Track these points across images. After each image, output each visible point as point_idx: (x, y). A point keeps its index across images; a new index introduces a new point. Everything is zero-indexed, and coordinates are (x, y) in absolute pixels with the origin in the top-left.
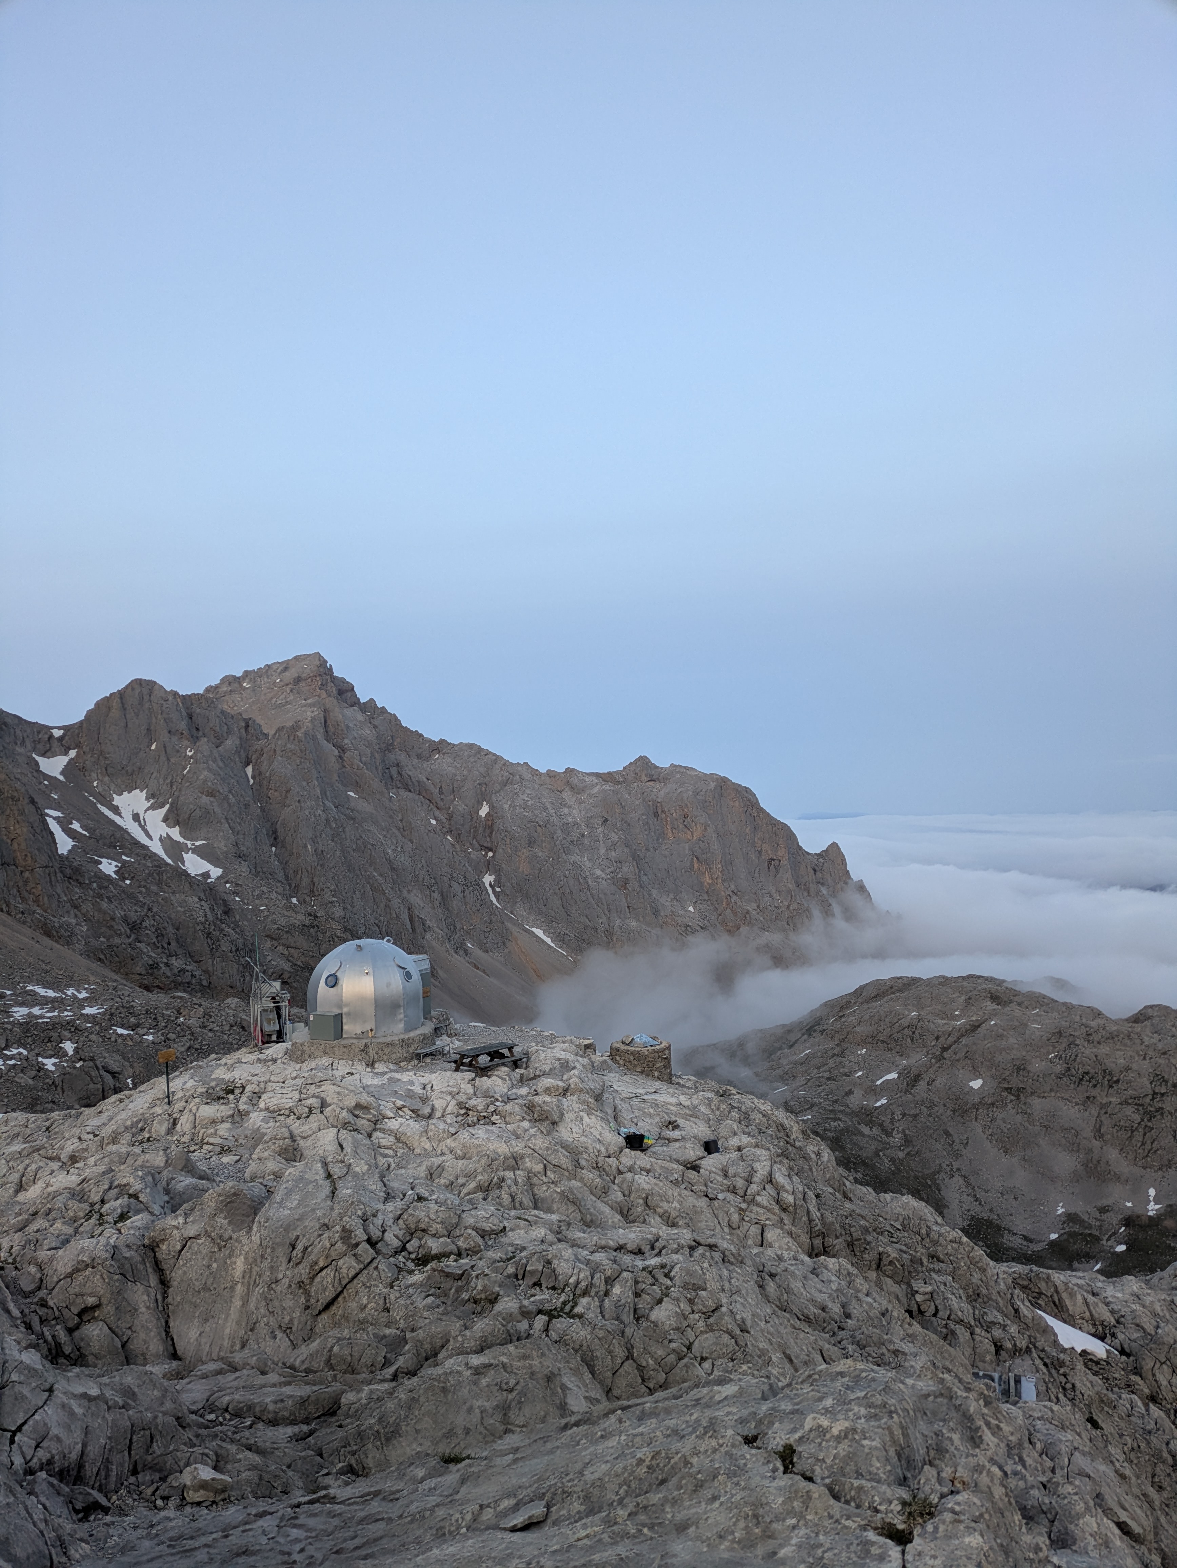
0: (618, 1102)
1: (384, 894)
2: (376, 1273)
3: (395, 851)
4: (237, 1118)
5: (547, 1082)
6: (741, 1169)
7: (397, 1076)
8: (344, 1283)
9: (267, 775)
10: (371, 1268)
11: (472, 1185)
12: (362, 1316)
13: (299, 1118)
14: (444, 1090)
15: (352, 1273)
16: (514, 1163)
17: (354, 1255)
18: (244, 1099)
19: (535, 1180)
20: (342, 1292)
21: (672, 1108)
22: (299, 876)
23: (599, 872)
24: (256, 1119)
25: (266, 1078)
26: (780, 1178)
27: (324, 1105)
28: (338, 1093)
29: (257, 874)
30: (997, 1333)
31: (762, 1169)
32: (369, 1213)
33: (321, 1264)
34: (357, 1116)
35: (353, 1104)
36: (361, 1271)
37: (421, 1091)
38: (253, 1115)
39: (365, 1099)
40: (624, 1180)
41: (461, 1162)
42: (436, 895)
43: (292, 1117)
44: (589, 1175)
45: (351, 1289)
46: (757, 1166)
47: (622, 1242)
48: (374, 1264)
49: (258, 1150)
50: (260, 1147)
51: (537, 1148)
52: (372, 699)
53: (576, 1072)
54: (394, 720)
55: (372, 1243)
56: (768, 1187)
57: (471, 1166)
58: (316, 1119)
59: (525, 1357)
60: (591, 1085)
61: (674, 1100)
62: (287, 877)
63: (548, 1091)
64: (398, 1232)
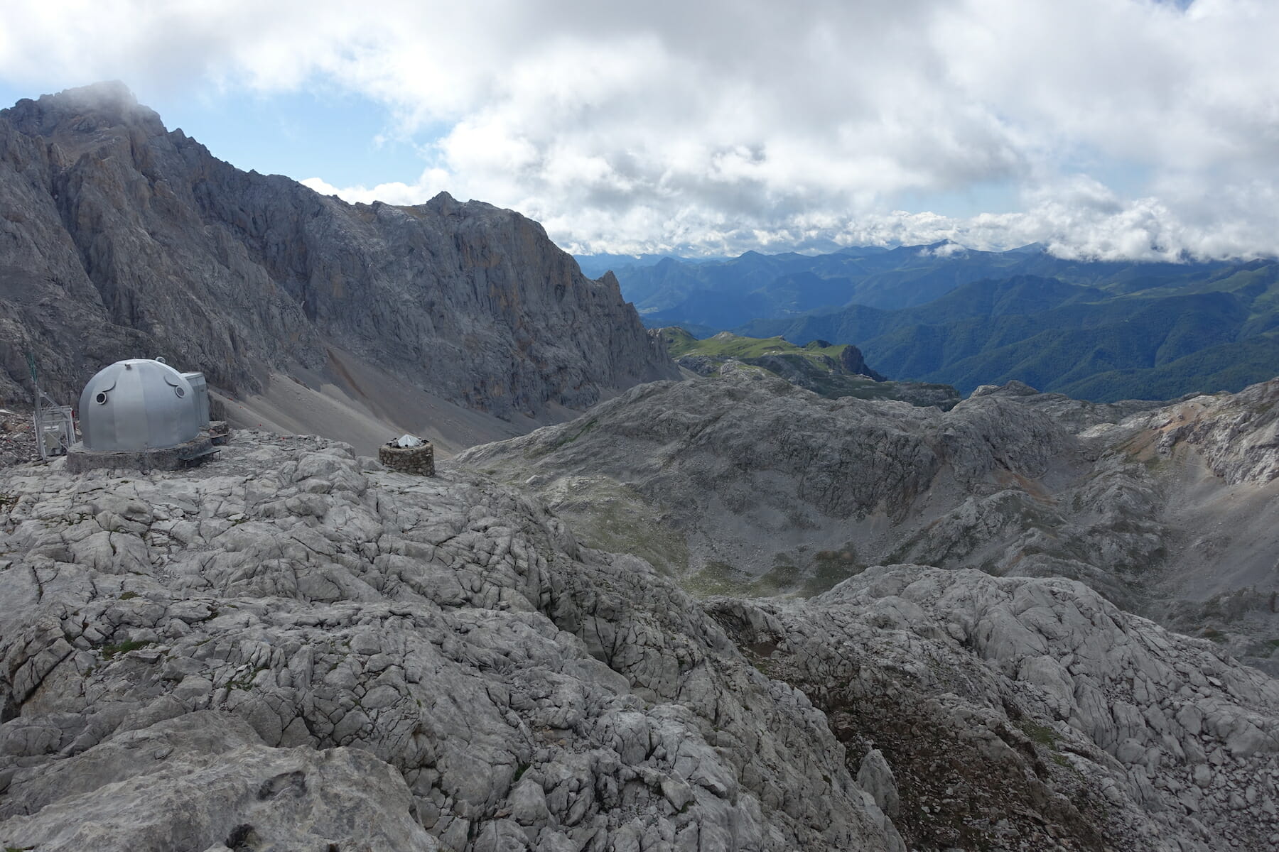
0: (380, 496)
1: (205, 316)
2: (72, 664)
3: (213, 276)
4: (10, 527)
5: (313, 482)
6: (486, 544)
7: (171, 482)
8: (41, 675)
9: (75, 200)
10: (67, 661)
11: (239, 573)
12: (59, 702)
13: (71, 523)
14: (217, 492)
15: (47, 666)
16: (280, 551)
17: (49, 651)
18: (16, 509)
19: (298, 566)
20: (40, 684)
21: (431, 498)
22: (117, 300)
23: (407, 296)
24: (28, 526)
25: (39, 489)
26: (517, 549)
27: (95, 512)
28: (110, 500)
29: (74, 297)
30: (682, 652)
31: (502, 543)
32: (69, 613)
33: (19, 661)
34: (130, 520)
35: (125, 508)
36: (57, 664)
37: (194, 495)
38: (25, 523)
39: (139, 504)
40: (381, 560)
41: (231, 554)
42: (256, 317)
43: (64, 523)
44: (350, 558)
45: (49, 679)
46: (499, 541)
47: (322, 618)
48: (71, 657)
49: (29, 554)
50: (32, 551)
51: (301, 539)
52: (179, 130)
53: (340, 472)
54: (202, 150)
55: (69, 637)
56: (507, 557)
57: (238, 556)
58: (89, 524)
59: (189, 727)
60: (355, 483)
61: (432, 491)
62: (104, 300)
63: (314, 490)
64: (102, 628)
